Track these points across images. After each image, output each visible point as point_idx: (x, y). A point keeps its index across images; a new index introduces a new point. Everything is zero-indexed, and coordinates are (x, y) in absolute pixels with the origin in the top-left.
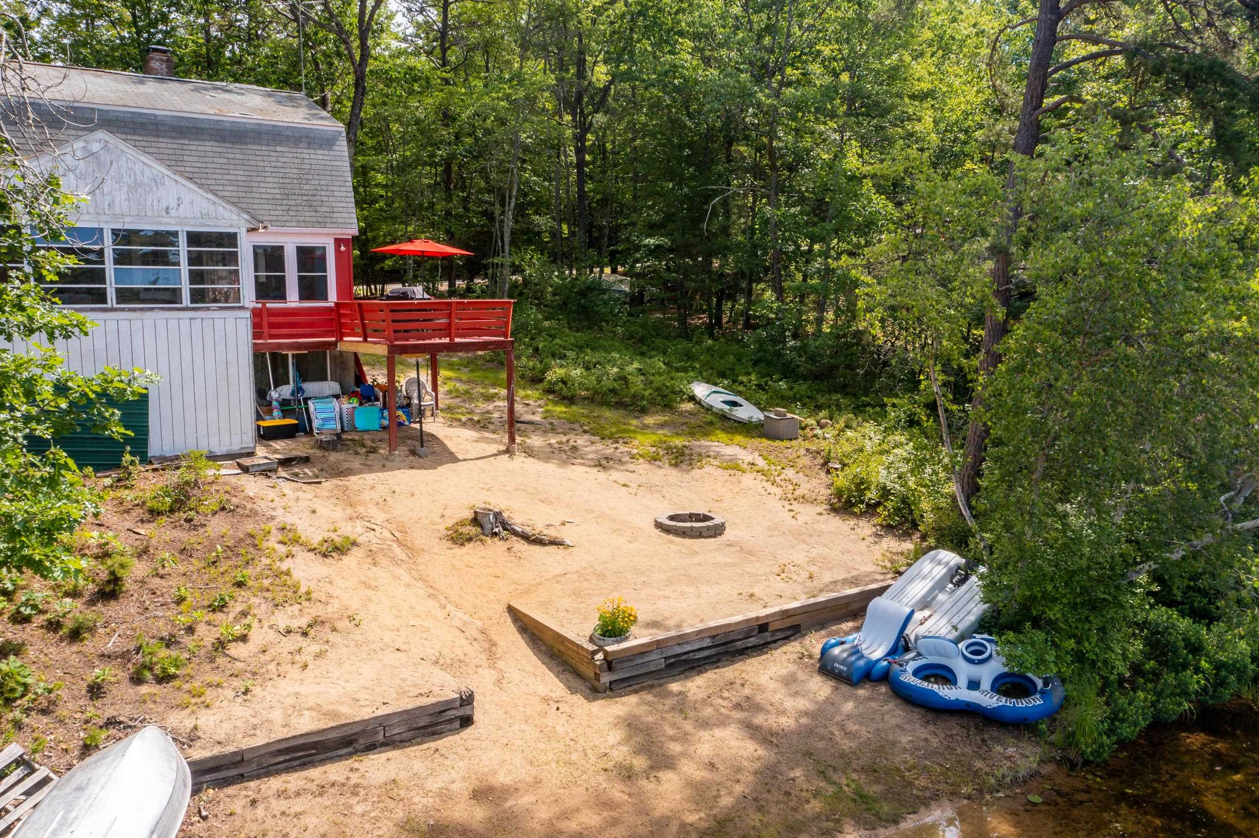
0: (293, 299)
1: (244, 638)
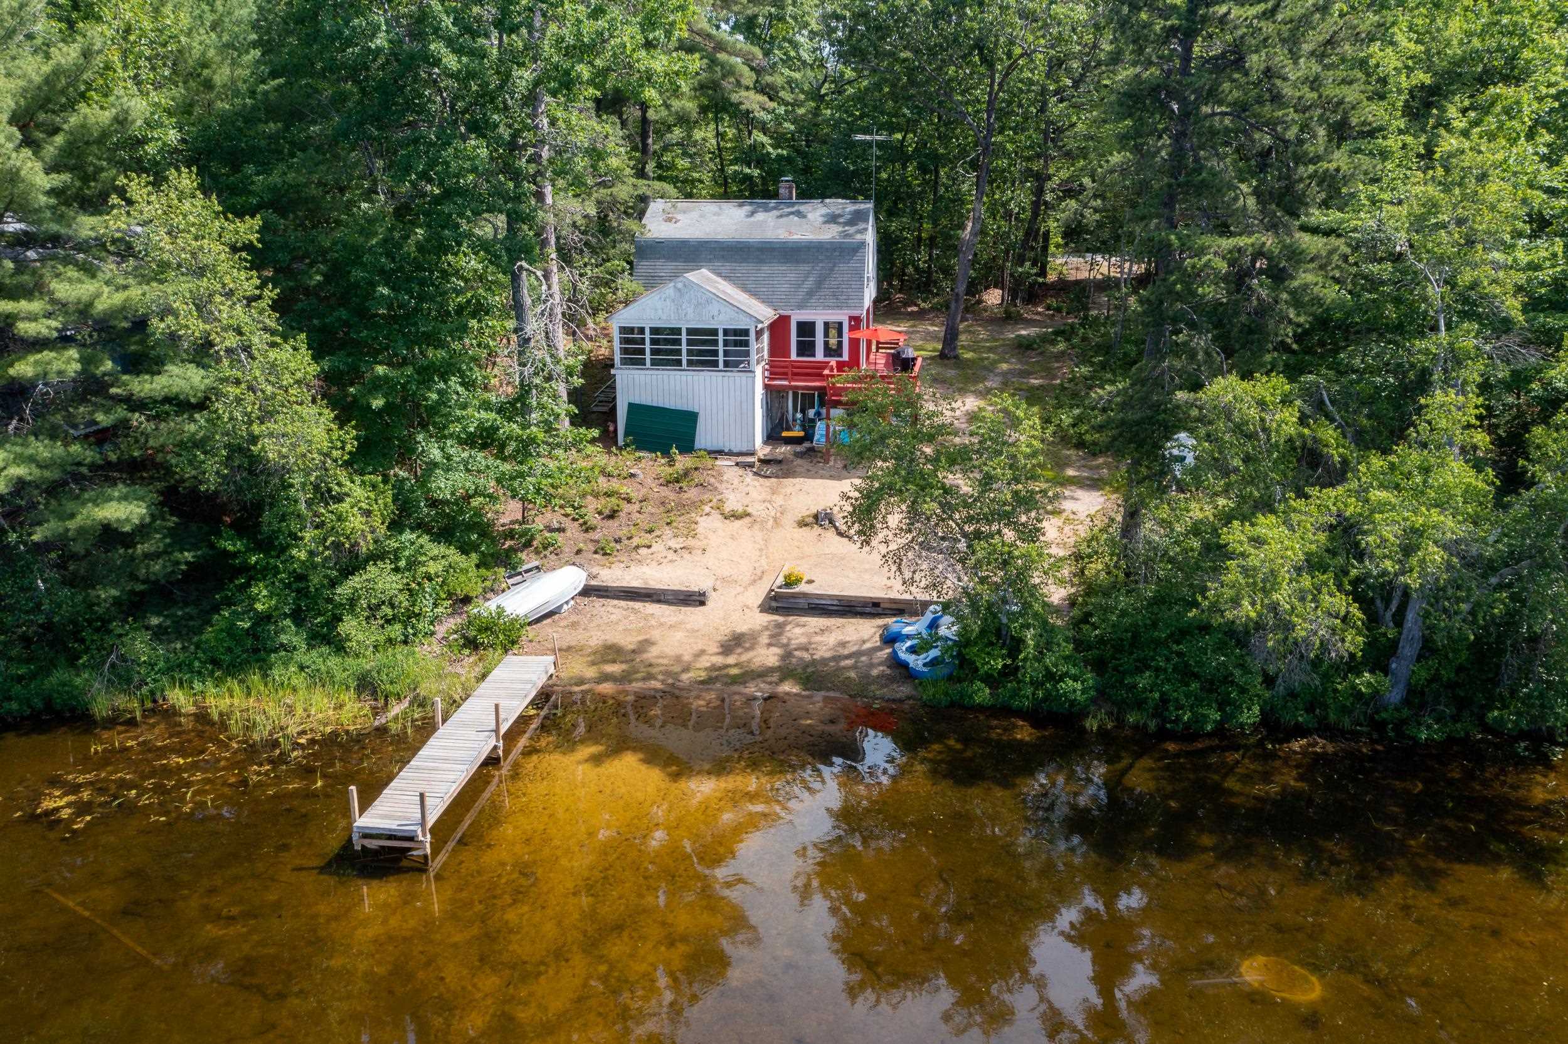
0: (820, 356)
1: (649, 547)
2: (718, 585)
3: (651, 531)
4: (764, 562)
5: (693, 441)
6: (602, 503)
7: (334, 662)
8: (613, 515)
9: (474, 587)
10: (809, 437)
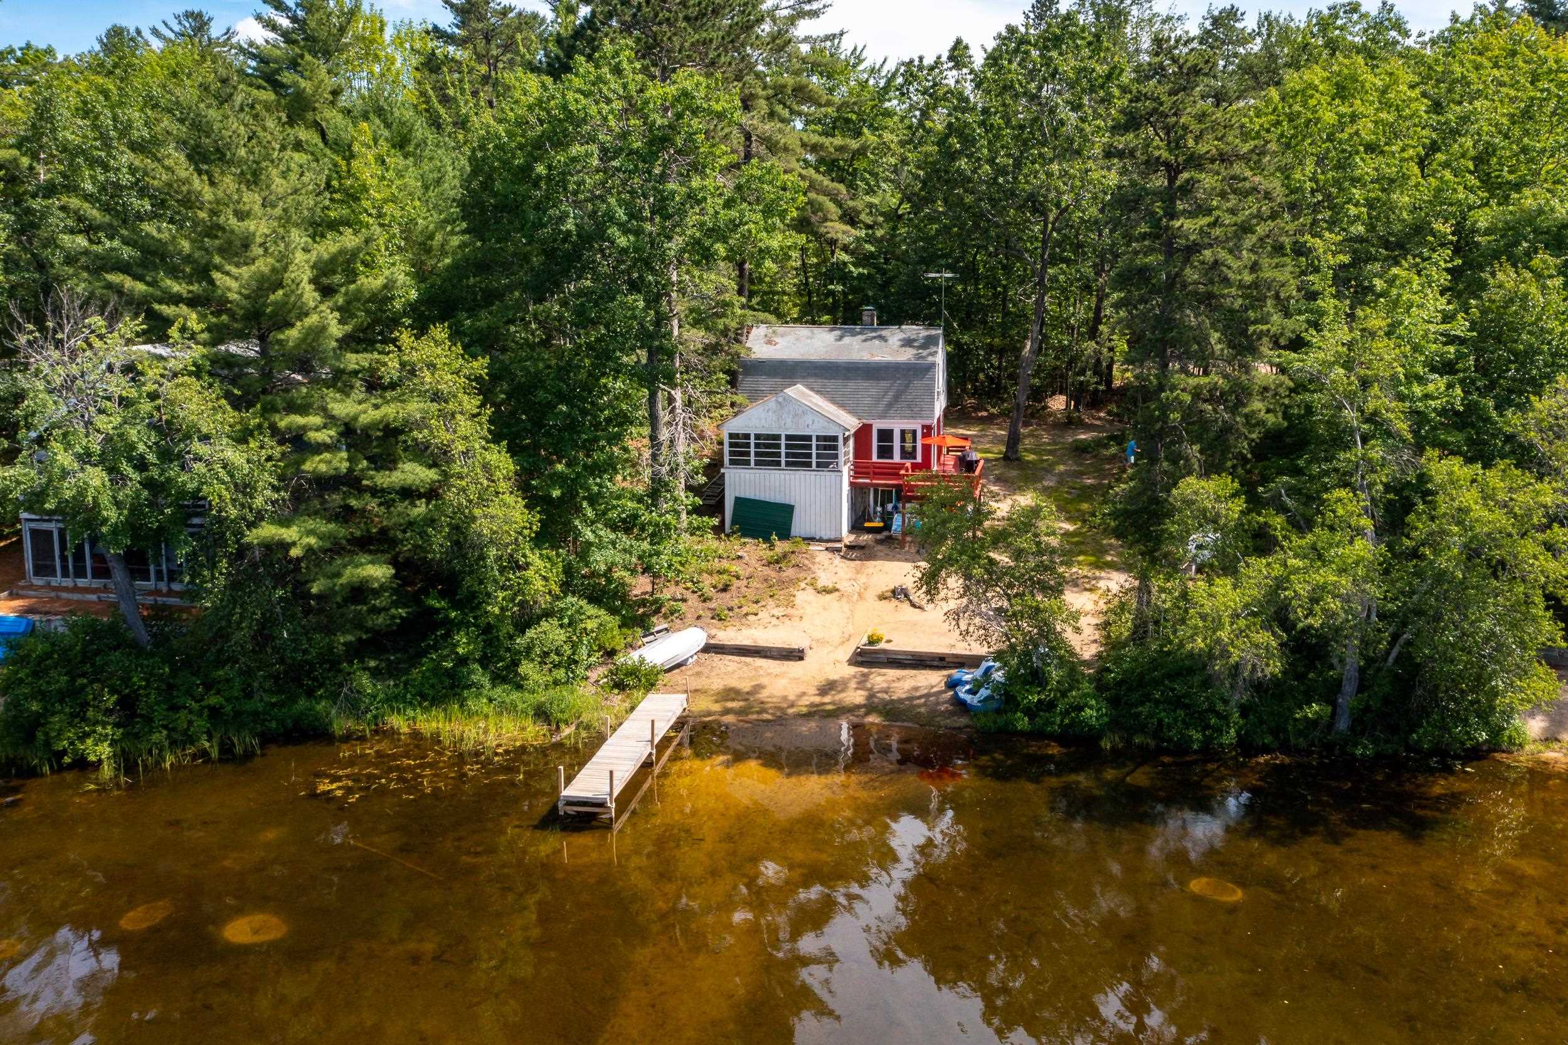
0: (897, 458)
1: (756, 614)
2: (814, 645)
3: (757, 602)
4: (850, 628)
5: (789, 529)
6: (715, 579)
7: (515, 696)
8: (725, 589)
9: (619, 643)
10: (887, 527)
